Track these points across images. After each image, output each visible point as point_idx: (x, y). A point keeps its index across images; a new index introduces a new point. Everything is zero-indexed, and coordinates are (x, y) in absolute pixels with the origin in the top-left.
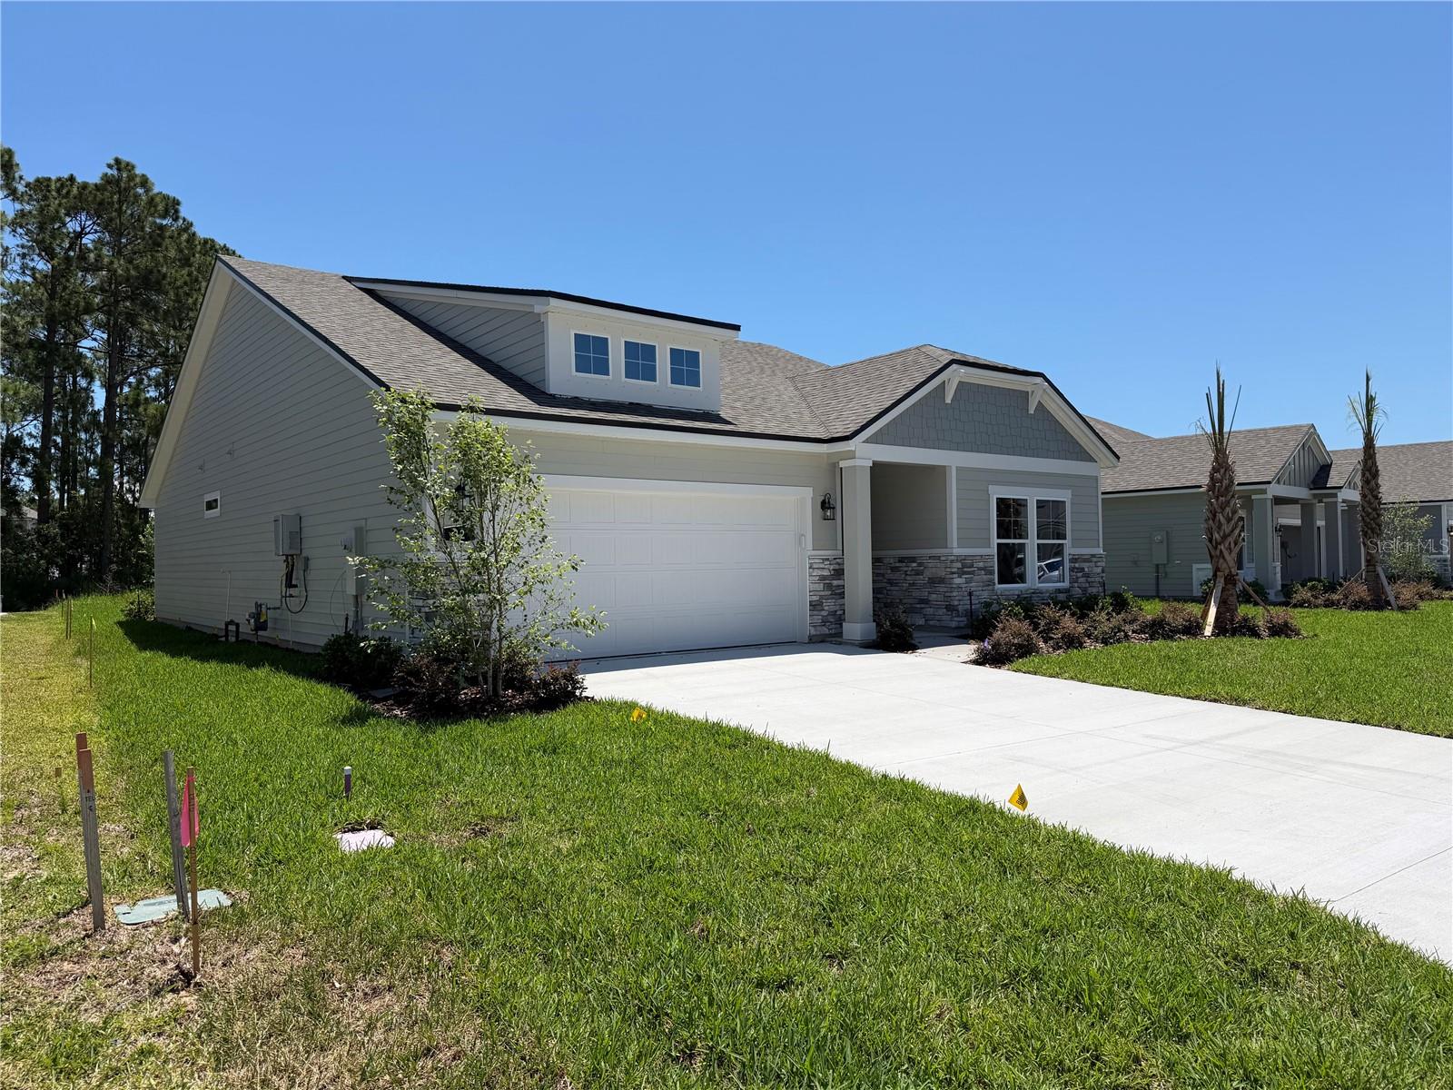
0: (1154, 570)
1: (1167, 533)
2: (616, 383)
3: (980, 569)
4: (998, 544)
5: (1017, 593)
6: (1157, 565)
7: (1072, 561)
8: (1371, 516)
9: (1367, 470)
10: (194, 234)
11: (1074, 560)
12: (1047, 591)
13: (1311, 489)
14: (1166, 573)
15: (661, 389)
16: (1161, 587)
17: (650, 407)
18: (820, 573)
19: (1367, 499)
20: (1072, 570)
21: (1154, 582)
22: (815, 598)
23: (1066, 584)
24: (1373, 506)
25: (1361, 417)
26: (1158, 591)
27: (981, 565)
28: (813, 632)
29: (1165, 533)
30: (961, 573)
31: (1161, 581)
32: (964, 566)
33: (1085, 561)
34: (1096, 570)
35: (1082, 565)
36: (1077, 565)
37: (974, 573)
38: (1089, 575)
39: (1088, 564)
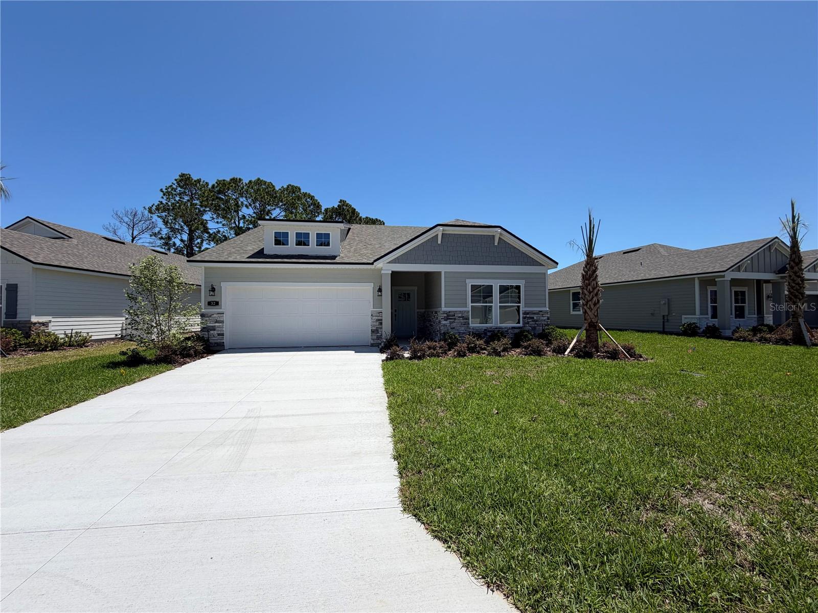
0: (662, 318)
1: (668, 299)
2: (292, 247)
3: (460, 317)
4: (471, 306)
5: (484, 328)
6: (664, 316)
7: (524, 314)
8: (795, 289)
9: (792, 261)
10: (361, 217)
11: (525, 313)
12: (505, 328)
13: (777, 274)
14: (668, 320)
15: (313, 248)
16: (666, 327)
17: (307, 255)
18: (376, 318)
19: (792, 278)
20: (524, 318)
21: (662, 323)
22: (374, 328)
23: (521, 325)
24: (796, 282)
25: (789, 230)
26: (664, 328)
27: (460, 315)
28: (372, 342)
29: (667, 300)
30: (446, 319)
31: (666, 324)
32: (448, 316)
33: (534, 314)
34: (542, 318)
35: (532, 316)
36: (528, 316)
37: (455, 319)
38: (537, 321)
39: (537, 315)
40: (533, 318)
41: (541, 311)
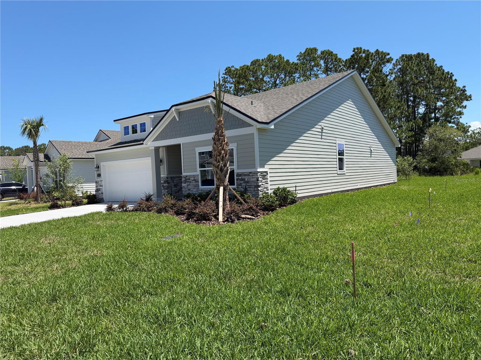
2: (131, 136)
3: (193, 180)
5: (208, 190)
11: (238, 175)
15: (138, 134)
20: (237, 180)
23: (235, 186)
30: (185, 182)
32: (186, 179)
33: (245, 175)
34: (252, 180)
35: (243, 177)
36: (240, 178)
37: (190, 182)
38: (248, 182)
39: (247, 177)
40: (245, 179)
41: (251, 173)
